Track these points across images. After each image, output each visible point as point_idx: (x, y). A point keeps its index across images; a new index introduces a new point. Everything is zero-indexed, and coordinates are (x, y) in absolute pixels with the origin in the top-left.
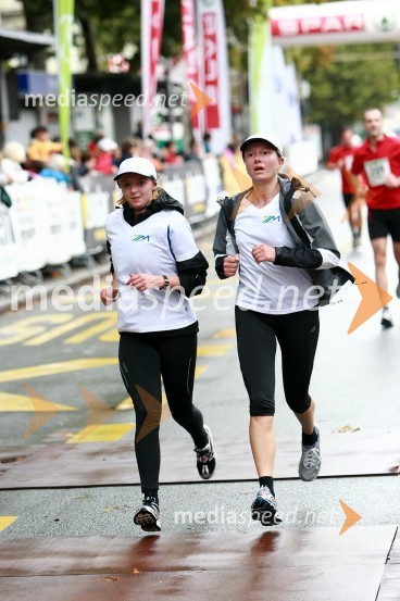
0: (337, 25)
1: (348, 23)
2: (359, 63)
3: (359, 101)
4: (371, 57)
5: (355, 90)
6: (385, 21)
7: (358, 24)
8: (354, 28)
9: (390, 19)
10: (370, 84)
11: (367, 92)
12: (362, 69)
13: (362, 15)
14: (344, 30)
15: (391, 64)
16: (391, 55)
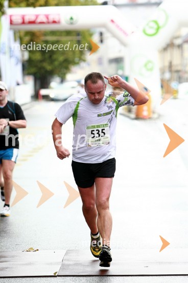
0: (45, 20)
1: (51, 19)
2: (58, 41)
3: (56, 63)
4: (64, 39)
5: (55, 57)
6: (72, 19)
7: (56, 20)
8: (54, 22)
9: (75, 18)
10: (63, 54)
11: (61, 58)
13: (59, 15)
14: (48, 23)
16: (75, 38)
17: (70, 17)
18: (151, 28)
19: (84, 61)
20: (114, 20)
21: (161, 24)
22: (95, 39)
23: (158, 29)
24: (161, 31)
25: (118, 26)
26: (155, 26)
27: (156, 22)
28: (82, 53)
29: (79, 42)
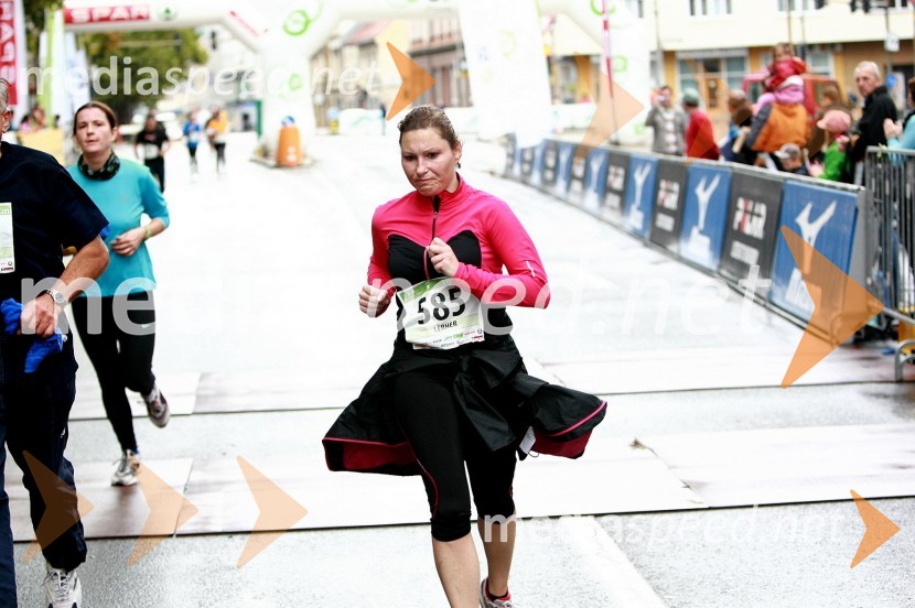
0: (124, 14)
1: (135, 13)
2: (143, 49)
4: (154, 44)
6: (168, 11)
7: (143, 13)
8: (140, 18)
9: (173, 10)
12: (146, 55)
13: (148, 6)
14: (130, 19)
15: (172, 50)
16: (173, 43)
17: (163, 10)
18: (295, 22)
20: (235, 11)
21: (311, 16)
22: (204, 44)
23: (307, 23)
24: (311, 27)
25: (241, 21)
26: (303, 20)
27: (303, 13)
28: (182, 65)
29: (178, 48)
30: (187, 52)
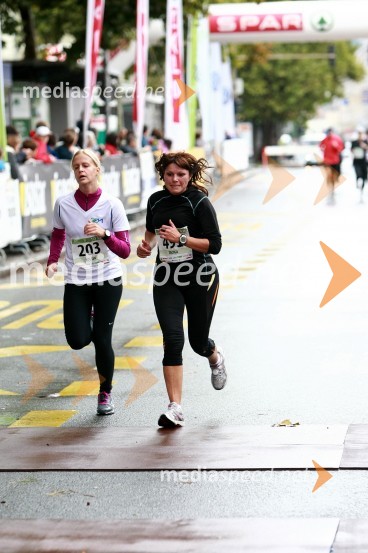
0: (275, 24)
1: (286, 22)
2: (294, 62)
3: (292, 100)
4: (305, 57)
5: (288, 89)
6: (322, 22)
7: (297, 24)
8: (292, 28)
9: (328, 20)
10: (304, 83)
11: (301, 92)
12: (297, 68)
13: (300, 15)
14: (282, 29)
15: (325, 63)
16: (326, 56)
17: (319, 19)
19: (340, 96)
22: (361, 58)
28: (336, 81)
29: (332, 62)
30: (342, 66)
